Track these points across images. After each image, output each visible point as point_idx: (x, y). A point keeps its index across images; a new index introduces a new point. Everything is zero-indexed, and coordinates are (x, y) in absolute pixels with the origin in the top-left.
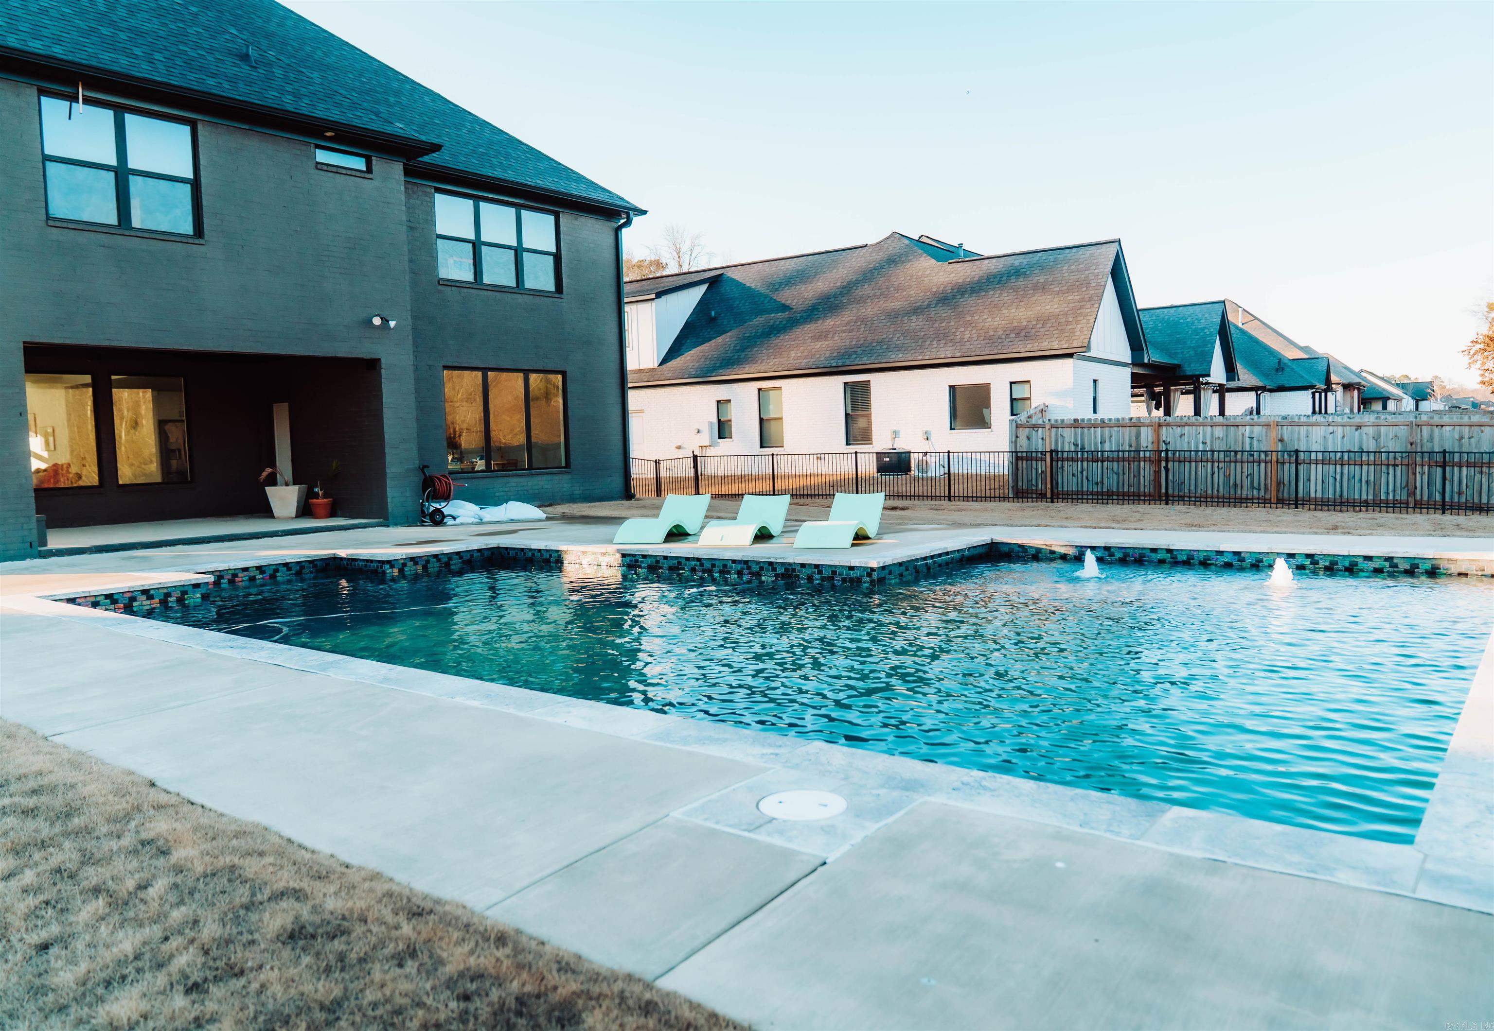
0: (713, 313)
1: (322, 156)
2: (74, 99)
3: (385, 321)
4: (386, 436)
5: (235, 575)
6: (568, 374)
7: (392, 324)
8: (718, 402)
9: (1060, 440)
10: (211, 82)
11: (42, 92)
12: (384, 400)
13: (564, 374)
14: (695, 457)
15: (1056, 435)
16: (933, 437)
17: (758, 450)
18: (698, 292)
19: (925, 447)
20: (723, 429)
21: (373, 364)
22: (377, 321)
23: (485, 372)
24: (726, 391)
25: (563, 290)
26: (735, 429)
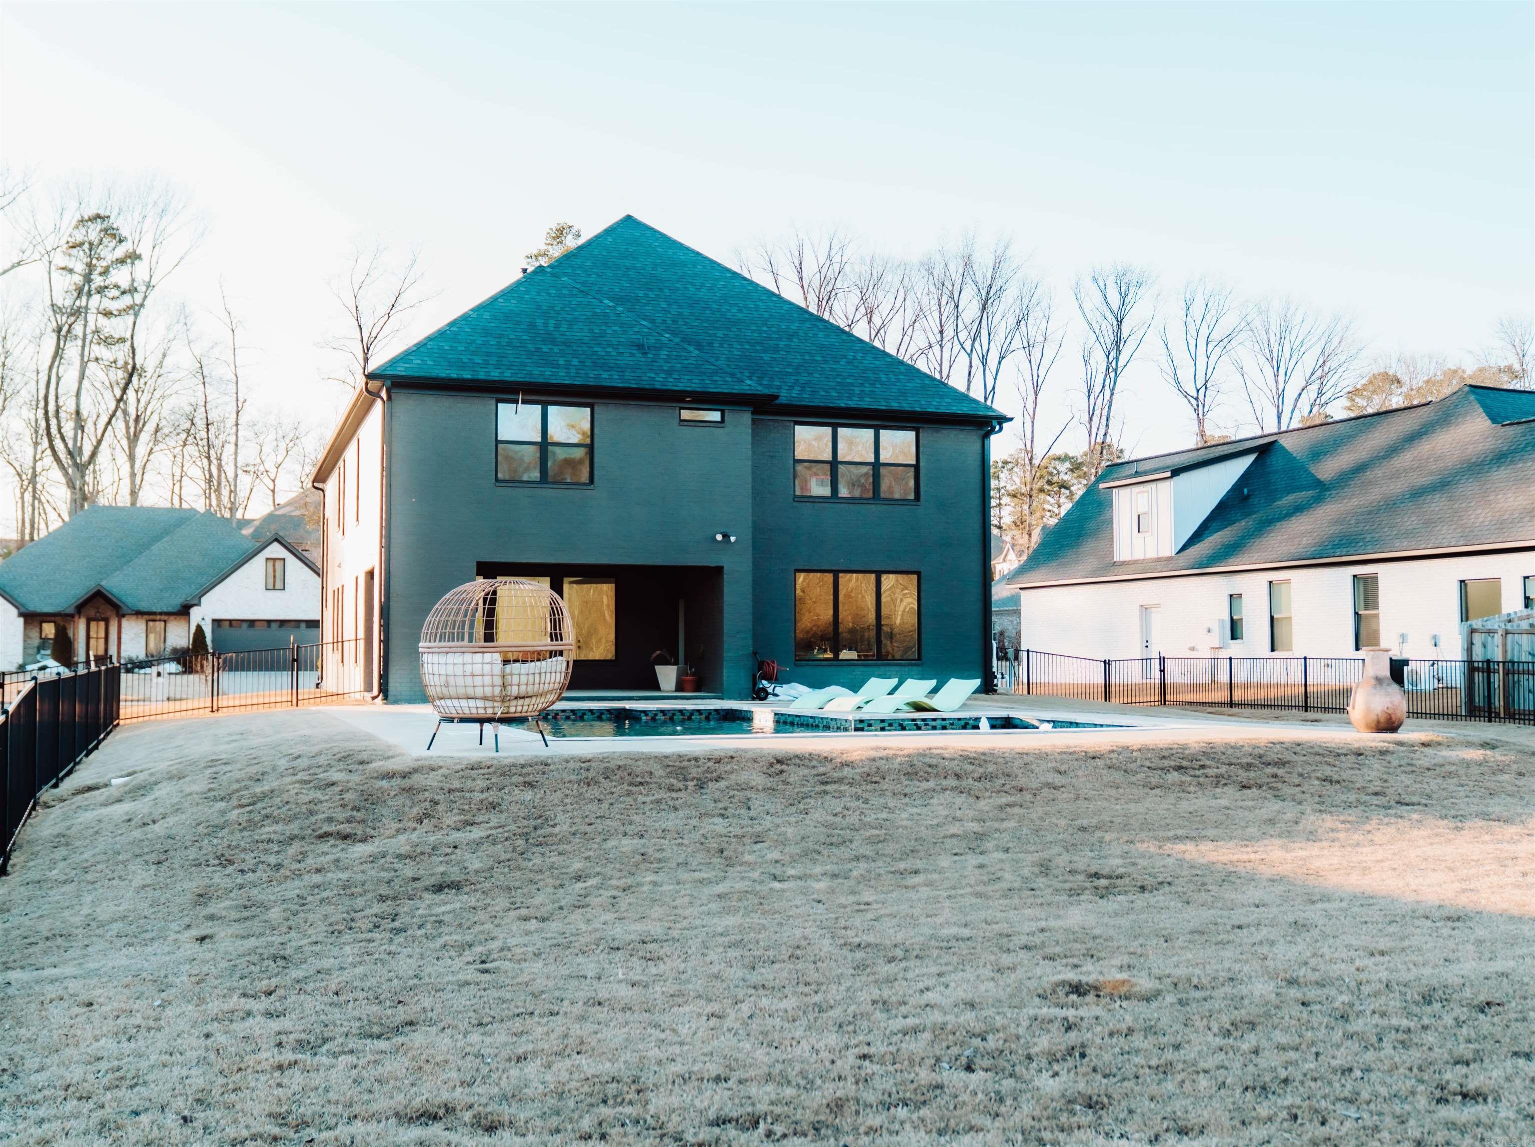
0: (1246, 491)
1: (686, 414)
2: (516, 402)
3: (726, 536)
4: (725, 627)
5: (557, 714)
6: (923, 574)
7: (733, 539)
8: (1231, 596)
9: (1516, 647)
10: (605, 375)
11: (498, 401)
12: (725, 599)
13: (919, 574)
15: (1513, 642)
16: (1441, 644)
17: (1267, 653)
18: (1241, 466)
19: (1432, 654)
20: (1235, 630)
21: (719, 570)
22: (719, 537)
23: (836, 573)
24: (1239, 584)
25: (922, 497)
26: (1246, 629)
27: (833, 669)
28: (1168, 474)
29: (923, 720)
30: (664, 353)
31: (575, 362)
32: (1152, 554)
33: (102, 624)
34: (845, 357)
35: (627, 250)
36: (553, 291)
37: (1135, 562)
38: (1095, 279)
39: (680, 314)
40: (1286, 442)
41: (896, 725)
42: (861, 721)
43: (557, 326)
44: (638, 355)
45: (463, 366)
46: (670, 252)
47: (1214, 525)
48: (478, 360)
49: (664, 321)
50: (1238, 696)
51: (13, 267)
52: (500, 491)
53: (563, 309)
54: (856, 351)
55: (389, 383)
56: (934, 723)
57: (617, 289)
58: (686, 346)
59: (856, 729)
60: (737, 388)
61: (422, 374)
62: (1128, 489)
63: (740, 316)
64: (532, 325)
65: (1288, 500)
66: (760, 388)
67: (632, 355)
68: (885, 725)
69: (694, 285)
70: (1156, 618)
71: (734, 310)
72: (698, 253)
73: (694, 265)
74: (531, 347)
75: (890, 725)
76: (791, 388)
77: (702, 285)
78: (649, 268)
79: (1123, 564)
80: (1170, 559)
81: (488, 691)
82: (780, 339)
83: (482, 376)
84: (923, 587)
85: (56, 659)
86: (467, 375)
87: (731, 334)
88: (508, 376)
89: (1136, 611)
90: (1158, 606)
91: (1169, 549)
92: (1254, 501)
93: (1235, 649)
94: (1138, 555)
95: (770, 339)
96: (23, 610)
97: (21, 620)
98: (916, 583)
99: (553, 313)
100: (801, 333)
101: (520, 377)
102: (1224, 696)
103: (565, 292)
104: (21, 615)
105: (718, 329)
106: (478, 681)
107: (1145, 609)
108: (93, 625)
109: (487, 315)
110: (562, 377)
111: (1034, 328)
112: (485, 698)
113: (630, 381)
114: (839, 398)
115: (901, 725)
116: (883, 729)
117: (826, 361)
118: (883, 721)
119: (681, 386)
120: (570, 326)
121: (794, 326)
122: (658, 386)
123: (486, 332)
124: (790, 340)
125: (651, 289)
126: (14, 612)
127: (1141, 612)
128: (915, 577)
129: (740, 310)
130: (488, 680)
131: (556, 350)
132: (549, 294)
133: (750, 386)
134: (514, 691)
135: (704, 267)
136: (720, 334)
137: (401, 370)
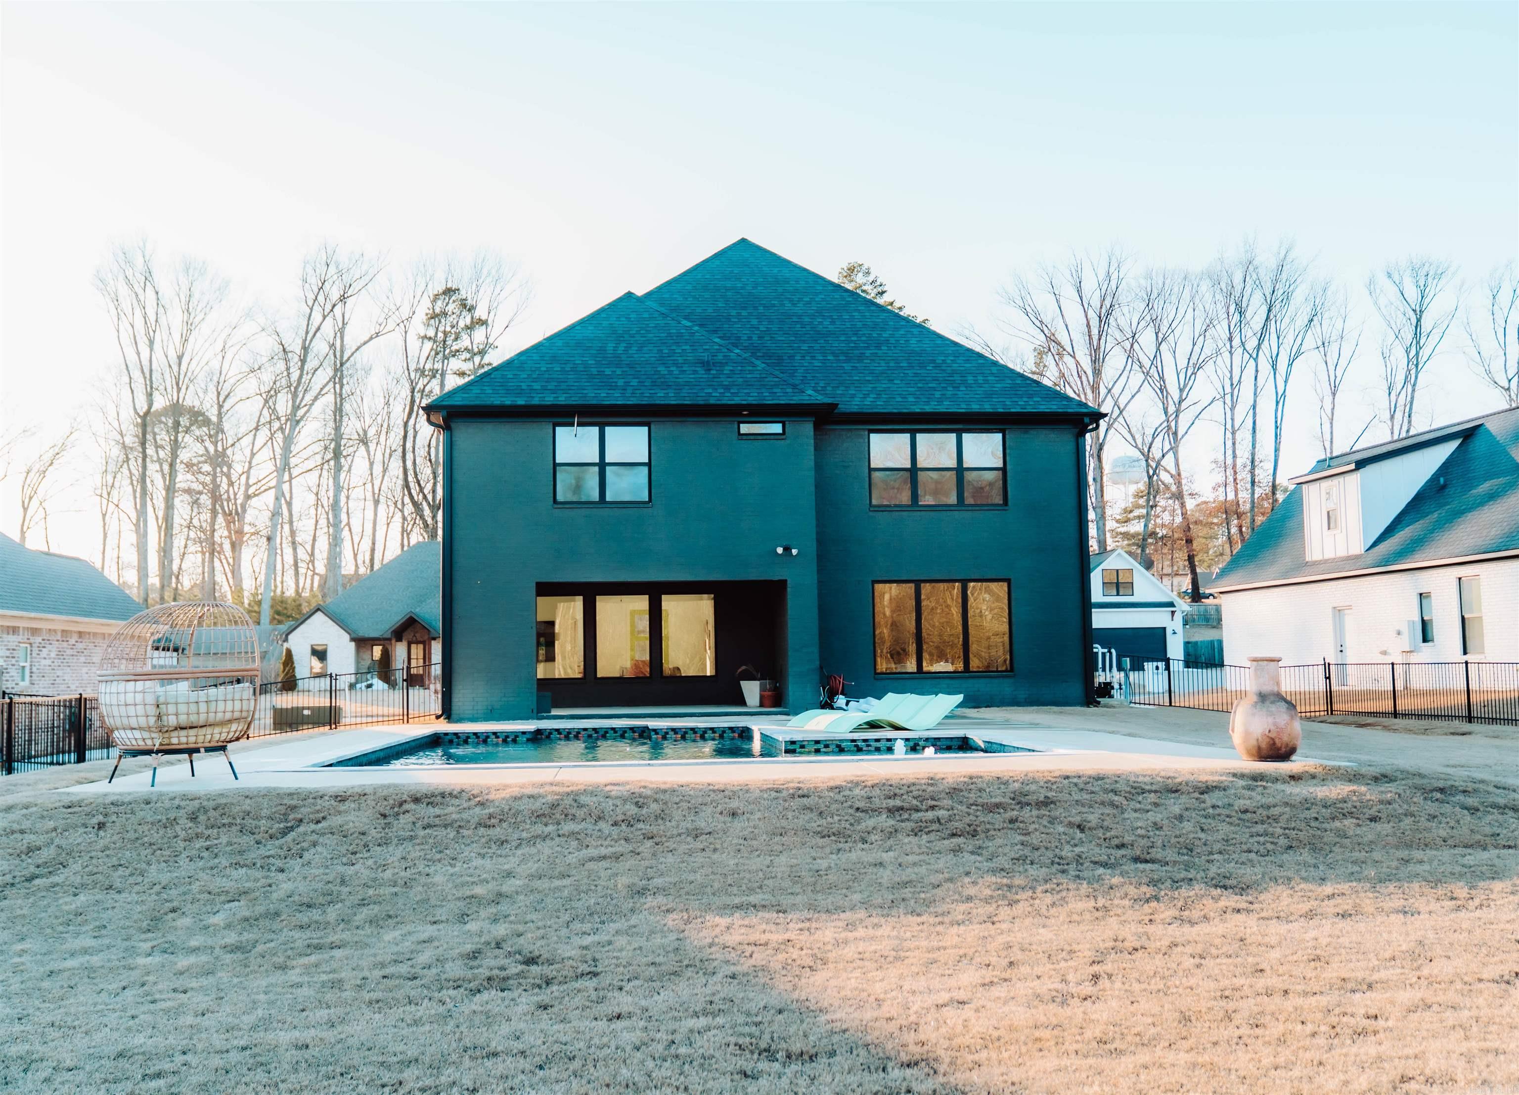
0: (1442, 480)
1: (745, 428)
3: (787, 549)
6: (1014, 582)
7: (794, 552)
8: (1420, 595)
11: (555, 425)
13: (1009, 581)
14: (1327, 666)
17: (1460, 657)
20: (1426, 632)
21: (783, 584)
22: (780, 550)
23: (918, 583)
24: (1428, 581)
25: (1010, 503)
26: (1437, 631)
27: (916, 681)
28: (1353, 466)
29: (865, 741)
30: (727, 369)
31: (634, 382)
32: (1342, 553)
33: (421, 646)
34: (933, 361)
35: (732, 272)
36: (633, 316)
37: (1326, 561)
38: (1389, 276)
39: (768, 329)
40: (1492, 426)
41: (832, 747)
42: (793, 743)
43: (626, 349)
44: (701, 371)
45: (520, 392)
46: (775, 270)
47: (1407, 518)
48: (537, 386)
49: (750, 338)
50: (1403, 705)
51: (371, 338)
52: (557, 513)
53: (638, 332)
54: (947, 355)
55: (445, 413)
56: (878, 744)
57: (710, 310)
58: (753, 360)
59: (787, 751)
60: (796, 399)
61: (478, 402)
62: (1317, 484)
63: (831, 327)
64: (602, 350)
65: (1485, 487)
66: (820, 397)
67: (695, 372)
68: (821, 746)
69: (791, 300)
70: (1349, 621)
71: (826, 323)
72: (805, 270)
73: (797, 282)
74: (594, 371)
75: (826, 746)
76: (866, 396)
77: (800, 300)
78: (749, 288)
79: (1315, 563)
80: (1357, 557)
81: (143, 721)
82: (867, 348)
83: (536, 401)
84: (1013, 595)
85: (380, 678)
86: (521, 402)
87: (817, 346)
88: (562, 399)
89: (1329, 612)
90: (1350, 607)
91: (1358, 547)
92: (1450, 491)
93: (1426, 653)
94: (1329, 555)
95: (856, 348)
96: (354, 636)
97: (353, 644)
98: (1006, 589)
99: (626, 337)
100: (892, 340)
101: (575, 400)
102: (1388, 706)
103: (646, 315)
104: (353, 639)
105: (804, 342)
106: (131, 711)
107: (1338, 612)
108: (413, 646)
109: (560, 343)
110: (616, 398)
111: (1328, 326)
112: (140, 729)
113: (686, 398)
114: (916, 403)
115: (838, 746)
116: (817, 751)
117: (911, 367)
118: (817, 742)
119: (737, 400)
120: (640, 349)
121: (886, 335)
122: (712, 401)
123: (554, 359)
124: (878, 347)
125: (744, 308)
126: (347, 637)
127: (1334, 616)
128: (1005, 584)
129: (833, 322)
130: (140, 710)
131: (619, 372)
132: (628, 318)
133: (811, 396)
134: (172, 721)
135: (807, 283)
136: (805, 347)
137: (458, 401)
